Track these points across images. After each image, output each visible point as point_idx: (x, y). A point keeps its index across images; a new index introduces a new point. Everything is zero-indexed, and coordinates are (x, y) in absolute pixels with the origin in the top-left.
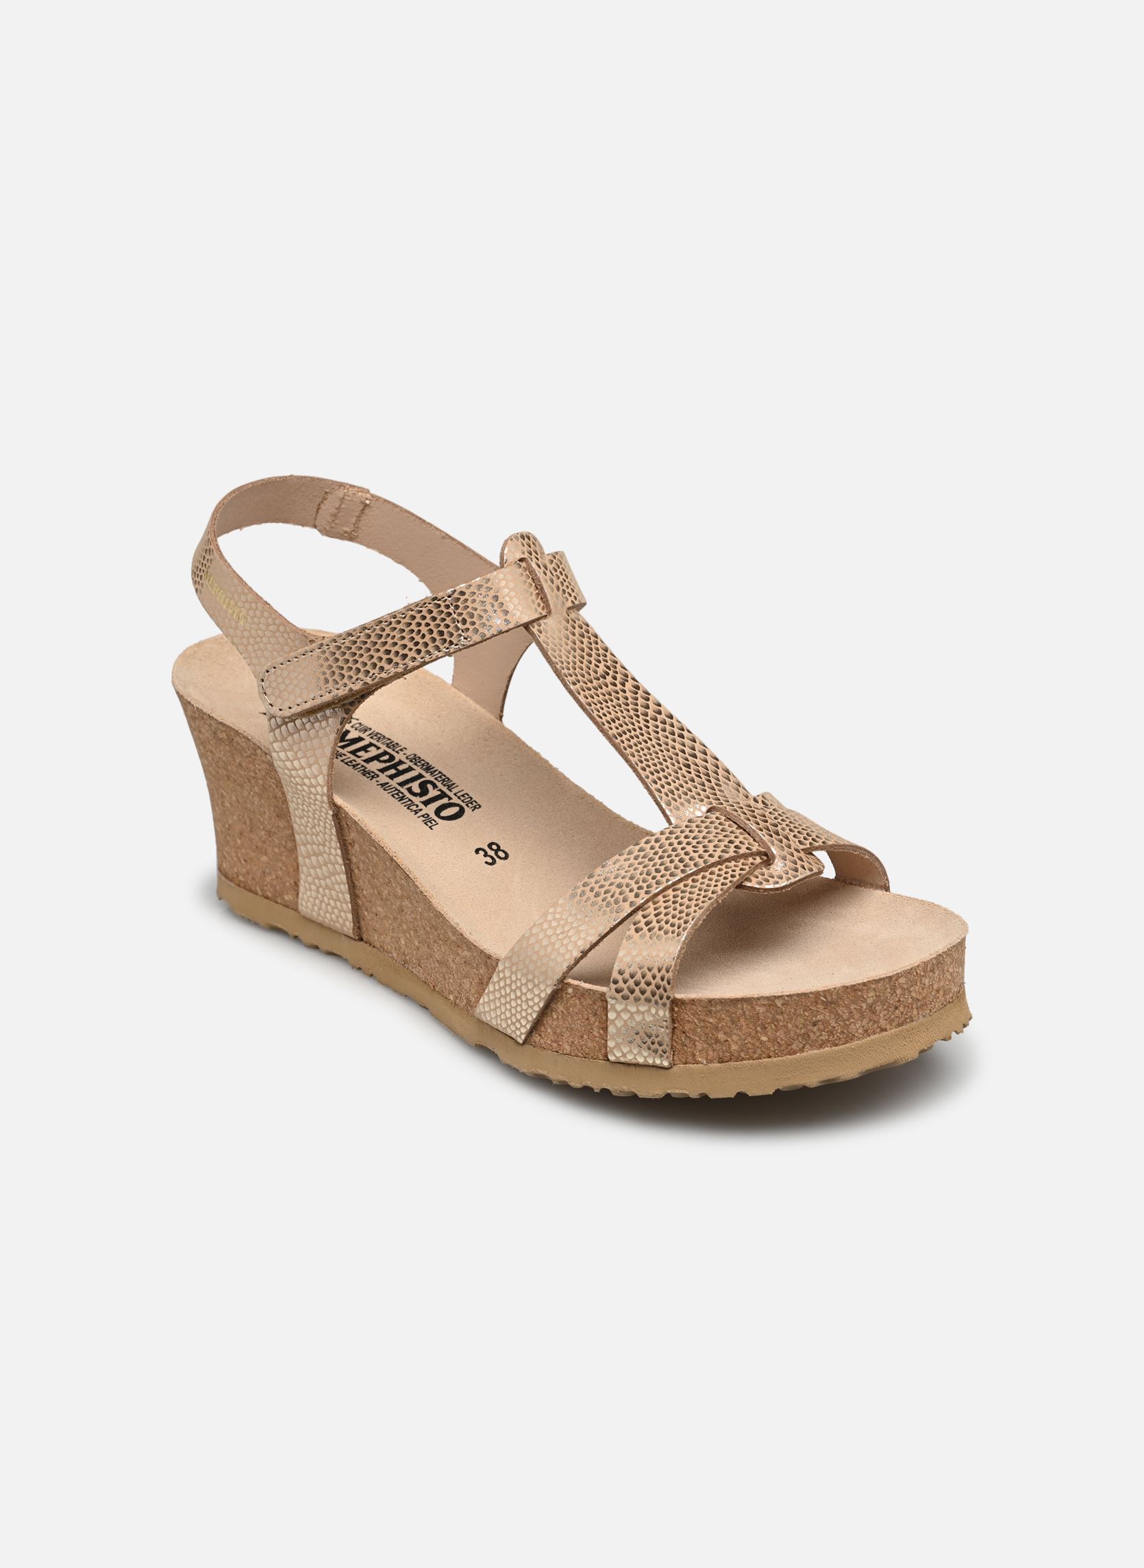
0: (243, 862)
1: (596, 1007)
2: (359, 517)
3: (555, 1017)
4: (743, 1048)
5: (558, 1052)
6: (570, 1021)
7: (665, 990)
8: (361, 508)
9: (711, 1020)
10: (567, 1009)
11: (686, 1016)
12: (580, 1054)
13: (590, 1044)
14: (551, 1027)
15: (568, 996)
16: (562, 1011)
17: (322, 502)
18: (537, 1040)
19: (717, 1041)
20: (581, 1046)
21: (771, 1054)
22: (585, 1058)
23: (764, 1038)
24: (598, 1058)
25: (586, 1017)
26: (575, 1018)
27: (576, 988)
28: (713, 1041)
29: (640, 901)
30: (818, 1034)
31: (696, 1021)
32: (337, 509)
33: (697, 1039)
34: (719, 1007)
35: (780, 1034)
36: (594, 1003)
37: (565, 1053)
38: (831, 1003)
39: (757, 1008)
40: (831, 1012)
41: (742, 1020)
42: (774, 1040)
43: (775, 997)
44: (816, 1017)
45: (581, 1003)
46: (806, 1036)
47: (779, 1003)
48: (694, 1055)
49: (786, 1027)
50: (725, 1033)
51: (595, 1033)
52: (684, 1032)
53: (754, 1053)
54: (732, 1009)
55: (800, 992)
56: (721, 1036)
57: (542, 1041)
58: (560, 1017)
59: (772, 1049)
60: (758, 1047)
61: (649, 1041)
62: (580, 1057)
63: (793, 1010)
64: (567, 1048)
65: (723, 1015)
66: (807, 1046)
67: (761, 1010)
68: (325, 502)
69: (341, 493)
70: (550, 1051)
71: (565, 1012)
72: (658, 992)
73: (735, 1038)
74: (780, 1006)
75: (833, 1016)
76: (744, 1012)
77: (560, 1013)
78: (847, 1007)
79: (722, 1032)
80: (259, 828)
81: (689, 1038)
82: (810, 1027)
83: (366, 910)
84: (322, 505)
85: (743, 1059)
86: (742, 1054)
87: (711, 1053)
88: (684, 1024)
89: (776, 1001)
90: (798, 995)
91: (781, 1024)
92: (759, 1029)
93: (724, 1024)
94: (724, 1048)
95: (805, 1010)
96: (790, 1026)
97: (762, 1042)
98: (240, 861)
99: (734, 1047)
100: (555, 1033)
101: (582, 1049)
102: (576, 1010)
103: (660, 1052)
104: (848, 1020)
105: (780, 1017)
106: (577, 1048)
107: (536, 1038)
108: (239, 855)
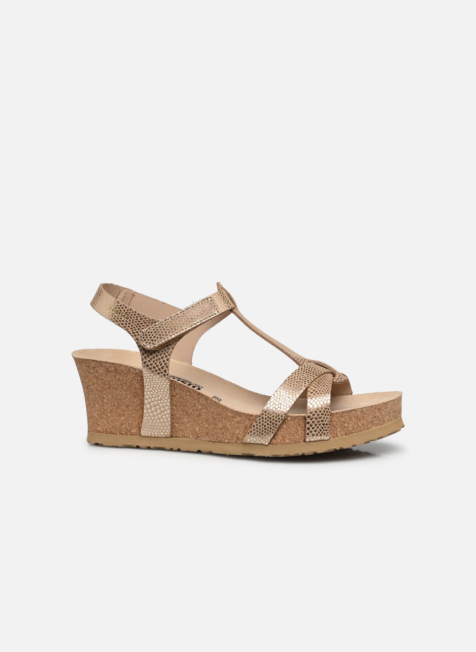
0: (110, 423)
1: (300, 422)
2: (131, 300)
3: (282, 430)
4: (353, 429)
5: (283, 444)
6: (289, 430)
7: (328, 409)
8: (132, 297)
9: (343, 419)
10: (288, 426)
11: (334, 419)
12: (293, 442)
13: (297, 437)
14: (280, 435)
15: (288, 421)
16: (286, 428)
17: (118, 295)
18: (274, 442)
19: (345, 427)
20: (294, 439)
21: (362, 430)
22: (295, 443)
23: (360, 424)
24: (300, 442)
25: (296, 427)
26: (291, 429)
27: (291, 417)
28: (343, 427)
29: (307, 385)
30: (376, 421)
31: (337, 420)
32: (124, 297)
33: (338, 427)
34: (345, 414)
35: (365, 422)
36: (299, 421)
37: (287, 443)
38: (380, 409)
39: (358, 413)
40: (379, 413)
41: (353, 418)
42: (363, 425)
43: (363, 408)
44: (375, 415)
45: (294, 422)
46: (372, 422)
47: (364, 410)
48: (337, 434)
49: (367, 419)
50: (347, 424)
51: (299, 432)
52: (333, 426)
53: (357, 430)
54: (350, 414)
55: (371, 405)
56: (346, 425)
57: (276, 441)
58: (285, 430)
59: (362, 428)
60: (358, 428)
61: (322, 430)
62: (293, 443)
63: (369, 412)
64: (288, 441)
65: (347, 417)
66: (373, 426)
67: (359, 413)
68: (119, 295)
69: (125, 291)
70: (281, 445)
71: (287, 427)
72: (326, 410)
73: (351, 425)
74: (365, 411)
75: (380, 414)
76: (354, 415)
77: (285, 428)
78: (384, 410)
79: (346, 423)
80: (122, 405)
81: (335, 427)
82: (374, 419)
83: (177, 423)
84: (118, 296)
85: (353, 433)
86: (353, 431)
87: (342, 432)
88: (333, 422)
89: (364, 409)
90: (370, 406)
91: (365, 418)
92: (358, 421)
93: (347, 420)
94: (347, 429)
95: (372, 412)
96: (368, 418)
97: (359, 426)
98: (109, 423)
99: (350, 429)
100: (283, 437)
101: (294, 440)
102: (292, 425)
103: (326, 434)
104: (384, 416)
105: (365, 415)
106: (292, 440)
107: (274, 441)
108: (109, 421)
